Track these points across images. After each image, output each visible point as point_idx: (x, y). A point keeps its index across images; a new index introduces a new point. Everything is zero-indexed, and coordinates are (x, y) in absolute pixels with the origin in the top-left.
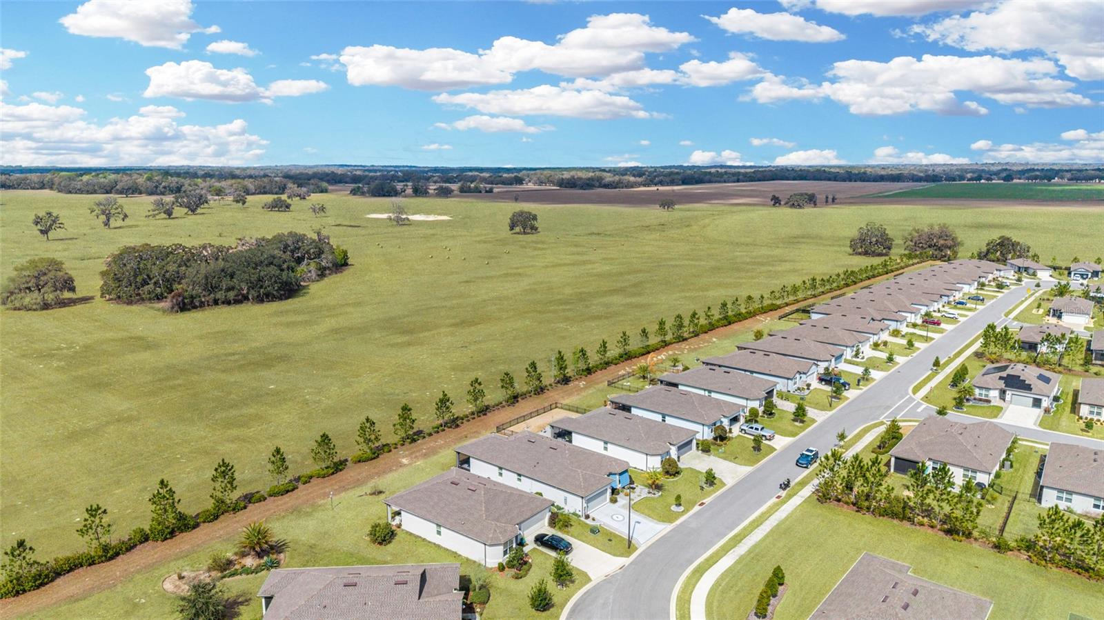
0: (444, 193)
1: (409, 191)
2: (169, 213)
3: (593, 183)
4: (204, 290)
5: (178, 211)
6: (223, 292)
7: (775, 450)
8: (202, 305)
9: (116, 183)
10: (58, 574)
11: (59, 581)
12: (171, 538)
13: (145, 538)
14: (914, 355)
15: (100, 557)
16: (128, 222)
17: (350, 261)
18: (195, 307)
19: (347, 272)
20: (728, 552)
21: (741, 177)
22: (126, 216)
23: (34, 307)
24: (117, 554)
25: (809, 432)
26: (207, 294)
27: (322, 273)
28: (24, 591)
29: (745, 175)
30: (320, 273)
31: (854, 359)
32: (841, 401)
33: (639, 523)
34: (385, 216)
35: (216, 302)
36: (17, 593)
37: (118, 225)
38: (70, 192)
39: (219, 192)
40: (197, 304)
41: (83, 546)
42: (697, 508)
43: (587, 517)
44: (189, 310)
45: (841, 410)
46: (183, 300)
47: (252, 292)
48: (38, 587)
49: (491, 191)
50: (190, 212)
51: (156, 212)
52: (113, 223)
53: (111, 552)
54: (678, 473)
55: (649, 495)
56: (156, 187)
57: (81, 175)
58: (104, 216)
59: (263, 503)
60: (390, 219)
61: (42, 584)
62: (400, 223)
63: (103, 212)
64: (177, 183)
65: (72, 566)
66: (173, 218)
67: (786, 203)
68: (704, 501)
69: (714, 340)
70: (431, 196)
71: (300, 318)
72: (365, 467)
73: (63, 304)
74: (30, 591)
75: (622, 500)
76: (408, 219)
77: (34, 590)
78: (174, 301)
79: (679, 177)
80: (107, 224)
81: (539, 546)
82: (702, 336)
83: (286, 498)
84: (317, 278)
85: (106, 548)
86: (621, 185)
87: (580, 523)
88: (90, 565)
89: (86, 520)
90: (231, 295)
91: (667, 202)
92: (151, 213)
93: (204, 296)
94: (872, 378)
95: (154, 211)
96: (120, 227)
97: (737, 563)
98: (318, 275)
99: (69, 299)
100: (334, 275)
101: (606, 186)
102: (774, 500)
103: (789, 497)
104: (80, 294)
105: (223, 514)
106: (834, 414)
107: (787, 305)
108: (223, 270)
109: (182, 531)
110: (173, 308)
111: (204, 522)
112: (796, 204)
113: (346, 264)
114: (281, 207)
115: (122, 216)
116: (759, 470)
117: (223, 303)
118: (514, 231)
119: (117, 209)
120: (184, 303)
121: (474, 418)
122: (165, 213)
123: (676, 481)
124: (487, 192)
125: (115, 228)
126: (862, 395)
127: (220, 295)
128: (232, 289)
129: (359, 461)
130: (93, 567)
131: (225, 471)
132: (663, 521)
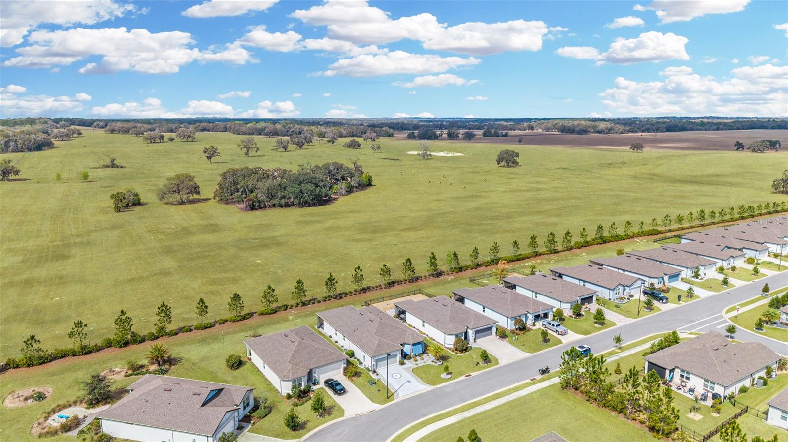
0: (469, 137)
1: (445, 136)
2: (285, 148)
3: (589, 129)
4: (267, 197)
5: (291, 147)
6: (278, 199)
7: (562, 343)
8: (265, 207)
9: (265, 128)
10: (55, 359)
11: (53, 363)
12: (124, 347)
13: (109, 344)
14: (756, 281)
15: (79, 352)
16: (259, 153)
17: (373, 183)
18: (261, 208)
19: (370, 190)
20: (457, 413)
21: (721, 127)
22: (258, 149)
23: (175, 203)
24: (90, 352)
25: (601, 333)
26: (269, 200)
27: (350, 190)
28: (33, 365)
29: (725, 124)
30: (348, 190)
31: (693, 279)
32: (652, 311)
33: (409, 381)
34: (416, 153)
35: (274, 206)
36: (29, 366)
37: (254, 155)
38: (239, 134)
39: (322, 135)
40: (262, 206)
41: (71, 344)
42: (463, 377)
43: (374, 372)
44: (257, 209)
45: (645, 319)
46: (252, 203)
47: (296, 200)
48: (41, 364)
49: (506, 135)
50: (298, 148)
51: (278, 147)
52: (250, 154)
53: (86, 350)
54: (466, 350)
55: (432, 363)
56: (288, 131)
57: (247, 124)
58: (246, 149)
59: (189, 333)
60: (419, 155)
61: (44, 363)
62: (426, 158)
63: (245, 147)
64: (300, 129)
65: (64, 355)
66: (288, 151)
67: (748, 149)
68: (471, 374)
69: (584, 254)
70: (460, 139)
71: (317, 218)
72: (264, 318)
73: (193, 202)
74: (36, 365)
75: (409, 364)
76: (431, 155)
77: (38, 365)
78: (247, 203)
79: (664, 126)
80: (247, 154)
81: (326, 386)
82: (574, 251)
83: (204, 332)
84: (346, 193)
85: (83, 348)
86: (612, 132)
87: (368, 376)
88: (74, 356)
89: (73, 329)
90: (283, 201)
91: (637, 146)
92: (275, 147)
93: (267, 201)
94: (696, 295)
95: (277, 146)
96: (255, 156)
97: (457, 423)
98: (347, 191)
99: (197, 199)
100: (359, 192)
101: (599, 132)
102: (528, 381)
103: (543, 380)
104: (202, 197)
105: (162, 336)
106: (637, 321)
107: (670, 231)
108: (279, 185)
109: (133, 344)
110: (246, 208)
111: (148, 340)
112: (757, 149)
113: (370, 184)
114: (355, 146)
115: (255, 149)
116: (535, 357)
117: (278, 206)
118: (500, 165)
119: (252, 145)
120: (254, 206)
121: (355, 294)
122: (283, 148)
123: (461, 356)
124: (503, 136)
125: (252, 157)
126: (678, 308)
127: (276, 201)
128: (284, 197)
129: (262, 314)
130: (75, 357)
131: (165, 311)
132: (428, 384)
